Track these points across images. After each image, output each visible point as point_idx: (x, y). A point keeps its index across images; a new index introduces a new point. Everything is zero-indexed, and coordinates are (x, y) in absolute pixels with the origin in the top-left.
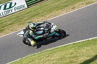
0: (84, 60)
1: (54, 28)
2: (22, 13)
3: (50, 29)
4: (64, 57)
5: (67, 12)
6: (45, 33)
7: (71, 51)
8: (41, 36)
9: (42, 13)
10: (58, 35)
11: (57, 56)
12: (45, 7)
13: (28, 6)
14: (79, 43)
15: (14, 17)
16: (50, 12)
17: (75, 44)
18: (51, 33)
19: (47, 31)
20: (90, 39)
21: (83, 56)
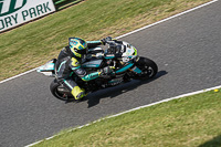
0: (200, 143)
1: (129, 53)
2: (42, 23)
3: (120, 56)
4: (149, 136)
5: (155, 20)
6: (107, 65)
7: (167, 119)
8: (98, 73)
9: (94, 22)
10: (139, 72)
11: (131, 133)
12: (101, 8)
13: (57, 6)
14: (187, 98)
15: (22, 35)
16: (114, 20)
17: (176, 101)
18: (121, 66)
19: (113, 59)
20: (216, 89)
21: (198, 131)
